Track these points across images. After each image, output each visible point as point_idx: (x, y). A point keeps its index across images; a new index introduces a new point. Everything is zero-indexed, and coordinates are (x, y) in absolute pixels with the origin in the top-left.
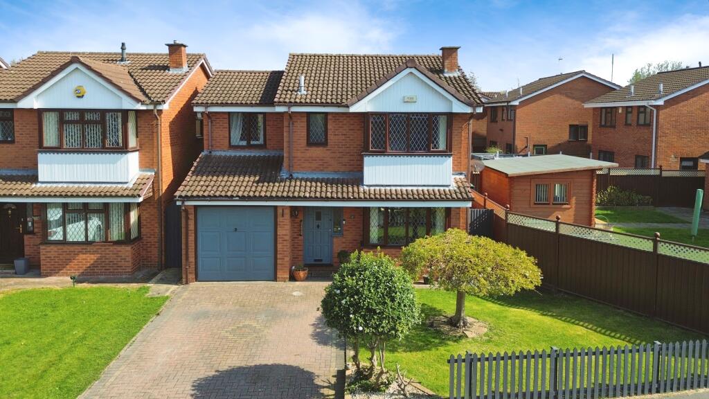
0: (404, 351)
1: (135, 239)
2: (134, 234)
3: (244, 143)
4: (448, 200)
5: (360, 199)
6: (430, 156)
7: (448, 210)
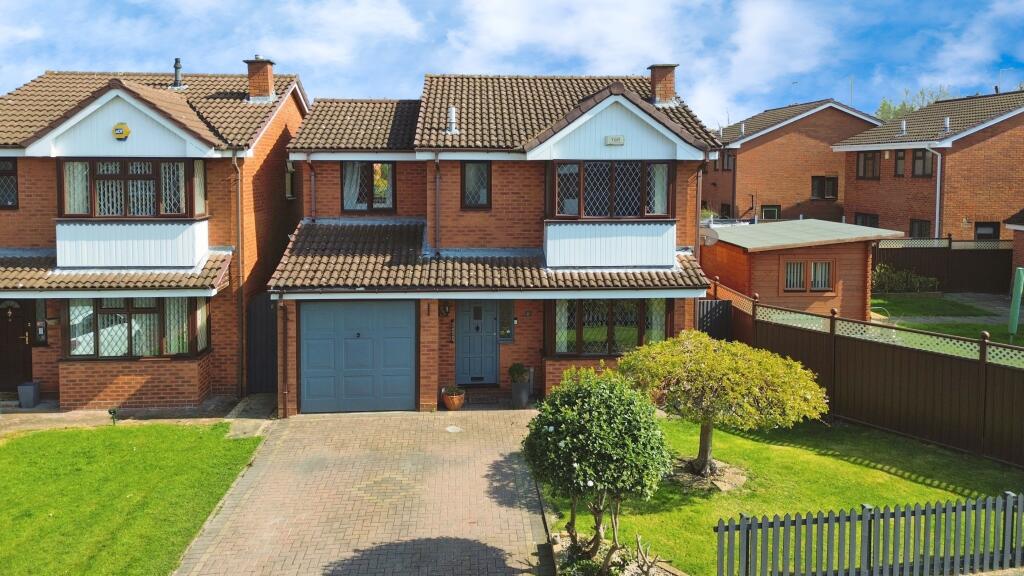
0: (632, 513)
1: (203, 351)
2: (201, 344)
3: (364, 206)
4: (672, 287)
5: (543, 288)
6: (644, 223)
7: (670, 302)
